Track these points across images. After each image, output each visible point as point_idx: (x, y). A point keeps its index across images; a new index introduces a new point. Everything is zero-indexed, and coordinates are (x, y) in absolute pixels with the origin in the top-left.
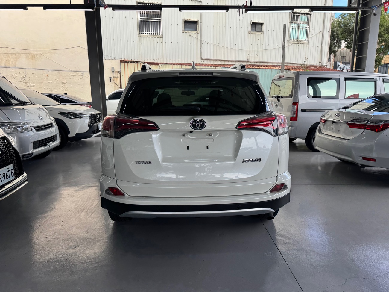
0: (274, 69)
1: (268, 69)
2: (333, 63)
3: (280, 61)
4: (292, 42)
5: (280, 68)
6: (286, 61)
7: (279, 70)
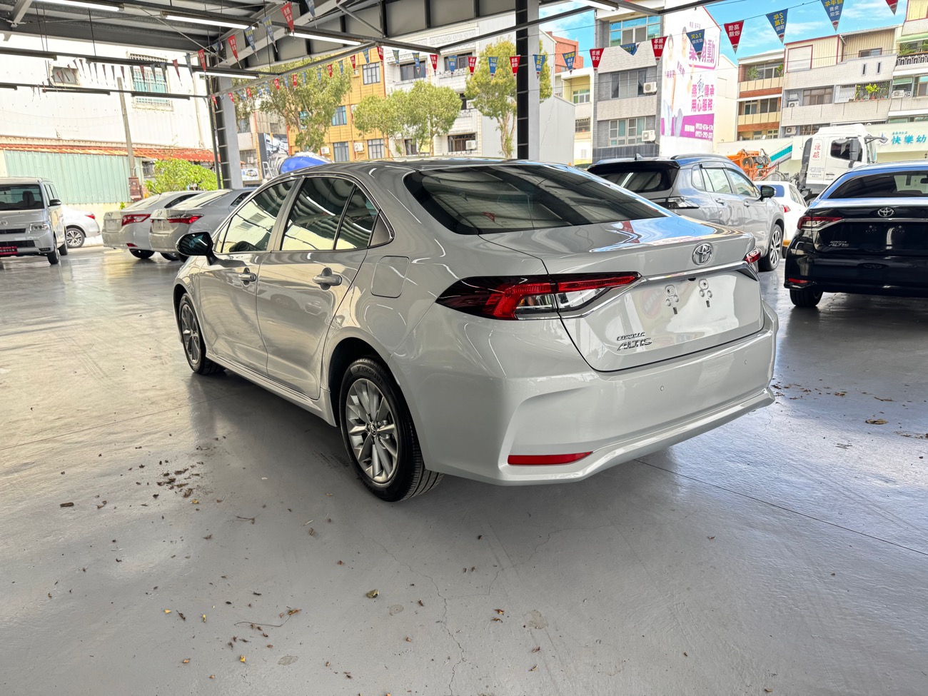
0: (115, 155)
1: (103, 155)
2: (257, 135)
3: (124, 140)
4: (144, 107)
5: (127, 154)
6: (133, 141)
7: (125, 158)
